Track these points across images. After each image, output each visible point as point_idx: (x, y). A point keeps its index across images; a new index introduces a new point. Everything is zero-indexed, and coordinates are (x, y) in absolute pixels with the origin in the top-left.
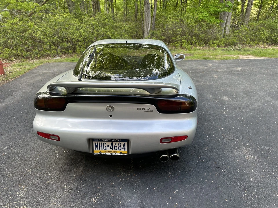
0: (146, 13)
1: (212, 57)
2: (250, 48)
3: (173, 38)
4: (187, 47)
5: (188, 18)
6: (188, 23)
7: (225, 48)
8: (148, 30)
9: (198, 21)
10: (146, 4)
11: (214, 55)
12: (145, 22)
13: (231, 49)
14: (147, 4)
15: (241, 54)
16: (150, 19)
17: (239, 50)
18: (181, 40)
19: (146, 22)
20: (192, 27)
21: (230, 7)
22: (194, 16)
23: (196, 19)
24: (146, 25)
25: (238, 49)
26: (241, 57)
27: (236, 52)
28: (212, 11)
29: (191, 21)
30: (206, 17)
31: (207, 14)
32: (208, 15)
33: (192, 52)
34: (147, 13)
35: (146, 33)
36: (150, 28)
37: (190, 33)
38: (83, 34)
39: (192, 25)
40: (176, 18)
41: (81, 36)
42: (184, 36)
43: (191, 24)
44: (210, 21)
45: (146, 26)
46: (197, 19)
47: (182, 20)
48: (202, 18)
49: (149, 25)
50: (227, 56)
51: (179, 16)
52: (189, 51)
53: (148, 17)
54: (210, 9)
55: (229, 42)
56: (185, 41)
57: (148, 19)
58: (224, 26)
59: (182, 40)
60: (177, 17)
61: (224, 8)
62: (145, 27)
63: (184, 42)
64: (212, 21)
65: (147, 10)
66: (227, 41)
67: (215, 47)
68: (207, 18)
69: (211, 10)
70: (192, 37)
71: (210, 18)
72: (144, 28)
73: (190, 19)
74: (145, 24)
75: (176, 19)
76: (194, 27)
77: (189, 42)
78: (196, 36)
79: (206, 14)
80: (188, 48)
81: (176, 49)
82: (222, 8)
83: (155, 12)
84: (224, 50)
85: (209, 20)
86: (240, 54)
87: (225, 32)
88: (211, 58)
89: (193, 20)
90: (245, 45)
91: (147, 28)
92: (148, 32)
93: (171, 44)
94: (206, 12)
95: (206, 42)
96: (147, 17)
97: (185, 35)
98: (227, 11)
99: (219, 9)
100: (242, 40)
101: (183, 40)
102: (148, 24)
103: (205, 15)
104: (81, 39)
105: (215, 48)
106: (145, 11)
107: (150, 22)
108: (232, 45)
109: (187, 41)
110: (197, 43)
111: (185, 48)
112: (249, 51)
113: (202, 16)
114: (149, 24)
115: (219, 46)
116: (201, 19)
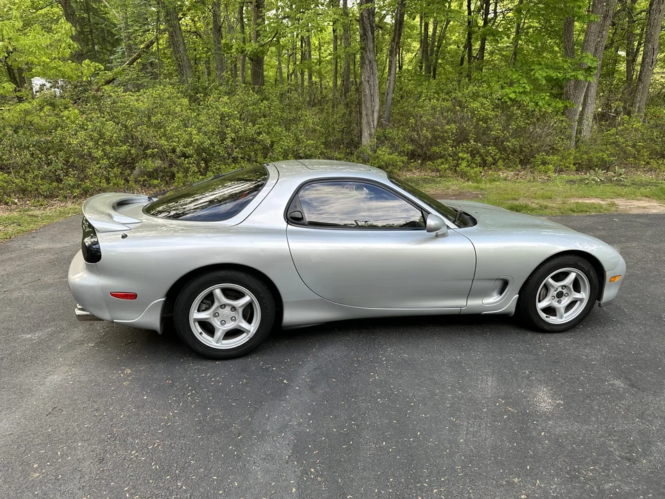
0: (367, 86)
1: (537, 204)
2: (649, 177)
3: (435, 149)
4: (472, 172)
5: (475, 96)
6: (474, 110)
7: (578, 177)
8: (370, 128)
9: (502, 105)
10: (367, 63)
11: (544, 197)
12: (363, 108)
13: (593, 180)
14: (370, 62)
15: (623, 197)
16: (377, 100)
17: (619, 183)
18: (455, 154)
19: (367, 108)
20: (485, 120)
21: (590, 67)
22: (492, 93)
23: (499, 99)
24: (367, 115)
25: (615, 179)
26: (623, 204)
27: (608, 188)
28: (540, 77)
29: (482, 104)
30: (525, 93)
31: (527, 87)
32: (529, 90)
33: (482, 185)
34: (370, 86)
35: (366, 134)
36: (376, 123)
37: (482, 135)
38: (197, 139)
39: (487, 113)
40: (443, 95)
41: (189, 143)
42: (464, 144)
43: (483, 112)
44: (537, 104)
45: (365, 119)
46: (501, 99)
47: (459, 103)
48: (512, 96)
49: (373, 116)
50: (580, 201)
51: (451, 92)
52: (475, 184)
53: (371, 95)
54: (534, 75)
55: (590, 160)
56: (465, 156)
57: (372, 101)
58: (577, 117)
59: (459, 152)
60: (447, 93)
61: (574, 70)
62: (364, 121)
63: (463, 159)
64: (540, 103)
65: (368, 77)
66: (585, 156)
67: (550, 173)
68: (528, 98)
69: (537, 75)
70: (485, 144)
71: (537, 98)
72: (361, 123)
73: (481, 99)
74: (364, 113)
75: (444, 100)
76: (491, 119)
77: (478, 159)
78: (498, 142)
79: (523, 85)
80: (473, 175)
81: (440, 177)
82: (570, 71)
83: (392, 83)
84: (575, 182)
85: (534, 102)
86: (620, 196)
87: (579, 132)
88: (534, 206)
89: (487, 103)
90: (637, 167)
91: (368, 123)
92: (370, 132)
93: (428, 163)
94: (526, 82)
95: (525, 160)
96: (369, 96)
97: (468, 141)
98: (581, 77)
99: (560, 73)
100: (627, 155)
101: (460, 155)
102: (370, 112)
103: (522, 90)
104: (190, 151)
105: (549, 177)
106: (365, 80)
107: (377, 108)
108: (597, 169)
109: (473, 156)
110: (500, 163)
111: (464, 175)
112: (647, 184)
113: (515, 92)
114: (373, 112)
115: (561, 171)
116: (510, 99)
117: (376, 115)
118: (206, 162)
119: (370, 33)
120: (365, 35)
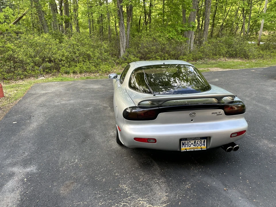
0: (122, 33)
2: (214, 61)
3: (148, 55)
5: (160, 36)
6: (160, 41)
7: (195, 62)
8: (124, 49)
9: (169, 39)
12: (120, 41)
13: (199, 63)
14: (122, 24)
16: (125, 38)
18: (155, 57)
19: (122, 41)
20: (164, 45)
22: (164, 35)
23: (167, 38)
24: (122, 44)
25: (205, 62)
27: (204, 65)
28: (179, 30)
29: (162, 39)
32: (176, 34)
35: (122, 51)
36: (125, 46)
37: (163, 50)
38: (66, 54)
39: (164, 43)
40: (149, 37)
41: (63, 56)
42: (158, 53)
47: (154, 39)
48: (171, 36)
54: (177, 29)
56: (159, 57)
57: (124, 38)
62: (121, 46)
64: (180, 39)
65: (122, 30)
68: (176, 37)
70: (164, 53)
71: (178, 37)
73: (162, 37)
76: (166, 44)
78: (168, 52)
79: (174, 32)
83: (129, 32)
86: (209, 67)
89: (164, 39)
91: (123, 47)
96: (122, 37)
101: (157, 57)
103: (174, 34)
104: (64, 58)
107: (125, 41)
108: (199, 60)
109: (161, 57)
117: (125, 43)
118: (70, 63)
119: (122, 14)
120: (120, 14)
